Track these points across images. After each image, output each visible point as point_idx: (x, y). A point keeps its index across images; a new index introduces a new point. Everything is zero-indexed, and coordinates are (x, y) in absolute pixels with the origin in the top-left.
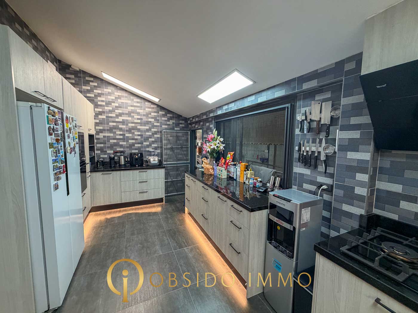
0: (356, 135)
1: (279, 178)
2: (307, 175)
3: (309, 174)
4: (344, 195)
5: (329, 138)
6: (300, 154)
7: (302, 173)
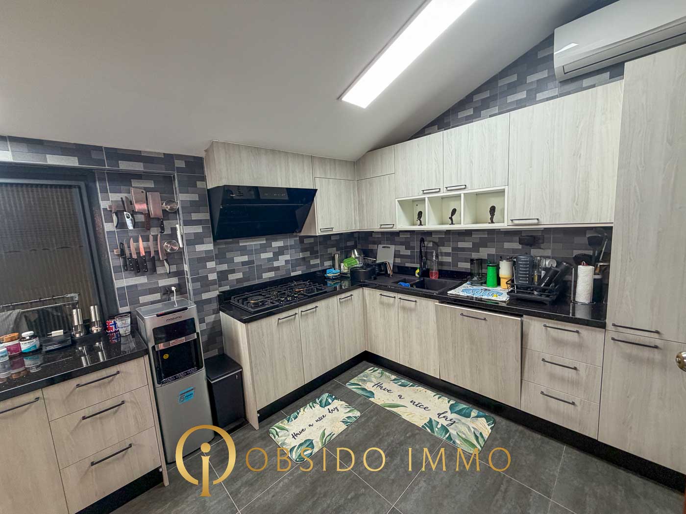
0: (199, 229)
1: (96, 306)
2: (142, 285)
3: (146, 281)
4: (202, 286)
5: (164, 233)
6: (125, 258)
7: (134, 284)
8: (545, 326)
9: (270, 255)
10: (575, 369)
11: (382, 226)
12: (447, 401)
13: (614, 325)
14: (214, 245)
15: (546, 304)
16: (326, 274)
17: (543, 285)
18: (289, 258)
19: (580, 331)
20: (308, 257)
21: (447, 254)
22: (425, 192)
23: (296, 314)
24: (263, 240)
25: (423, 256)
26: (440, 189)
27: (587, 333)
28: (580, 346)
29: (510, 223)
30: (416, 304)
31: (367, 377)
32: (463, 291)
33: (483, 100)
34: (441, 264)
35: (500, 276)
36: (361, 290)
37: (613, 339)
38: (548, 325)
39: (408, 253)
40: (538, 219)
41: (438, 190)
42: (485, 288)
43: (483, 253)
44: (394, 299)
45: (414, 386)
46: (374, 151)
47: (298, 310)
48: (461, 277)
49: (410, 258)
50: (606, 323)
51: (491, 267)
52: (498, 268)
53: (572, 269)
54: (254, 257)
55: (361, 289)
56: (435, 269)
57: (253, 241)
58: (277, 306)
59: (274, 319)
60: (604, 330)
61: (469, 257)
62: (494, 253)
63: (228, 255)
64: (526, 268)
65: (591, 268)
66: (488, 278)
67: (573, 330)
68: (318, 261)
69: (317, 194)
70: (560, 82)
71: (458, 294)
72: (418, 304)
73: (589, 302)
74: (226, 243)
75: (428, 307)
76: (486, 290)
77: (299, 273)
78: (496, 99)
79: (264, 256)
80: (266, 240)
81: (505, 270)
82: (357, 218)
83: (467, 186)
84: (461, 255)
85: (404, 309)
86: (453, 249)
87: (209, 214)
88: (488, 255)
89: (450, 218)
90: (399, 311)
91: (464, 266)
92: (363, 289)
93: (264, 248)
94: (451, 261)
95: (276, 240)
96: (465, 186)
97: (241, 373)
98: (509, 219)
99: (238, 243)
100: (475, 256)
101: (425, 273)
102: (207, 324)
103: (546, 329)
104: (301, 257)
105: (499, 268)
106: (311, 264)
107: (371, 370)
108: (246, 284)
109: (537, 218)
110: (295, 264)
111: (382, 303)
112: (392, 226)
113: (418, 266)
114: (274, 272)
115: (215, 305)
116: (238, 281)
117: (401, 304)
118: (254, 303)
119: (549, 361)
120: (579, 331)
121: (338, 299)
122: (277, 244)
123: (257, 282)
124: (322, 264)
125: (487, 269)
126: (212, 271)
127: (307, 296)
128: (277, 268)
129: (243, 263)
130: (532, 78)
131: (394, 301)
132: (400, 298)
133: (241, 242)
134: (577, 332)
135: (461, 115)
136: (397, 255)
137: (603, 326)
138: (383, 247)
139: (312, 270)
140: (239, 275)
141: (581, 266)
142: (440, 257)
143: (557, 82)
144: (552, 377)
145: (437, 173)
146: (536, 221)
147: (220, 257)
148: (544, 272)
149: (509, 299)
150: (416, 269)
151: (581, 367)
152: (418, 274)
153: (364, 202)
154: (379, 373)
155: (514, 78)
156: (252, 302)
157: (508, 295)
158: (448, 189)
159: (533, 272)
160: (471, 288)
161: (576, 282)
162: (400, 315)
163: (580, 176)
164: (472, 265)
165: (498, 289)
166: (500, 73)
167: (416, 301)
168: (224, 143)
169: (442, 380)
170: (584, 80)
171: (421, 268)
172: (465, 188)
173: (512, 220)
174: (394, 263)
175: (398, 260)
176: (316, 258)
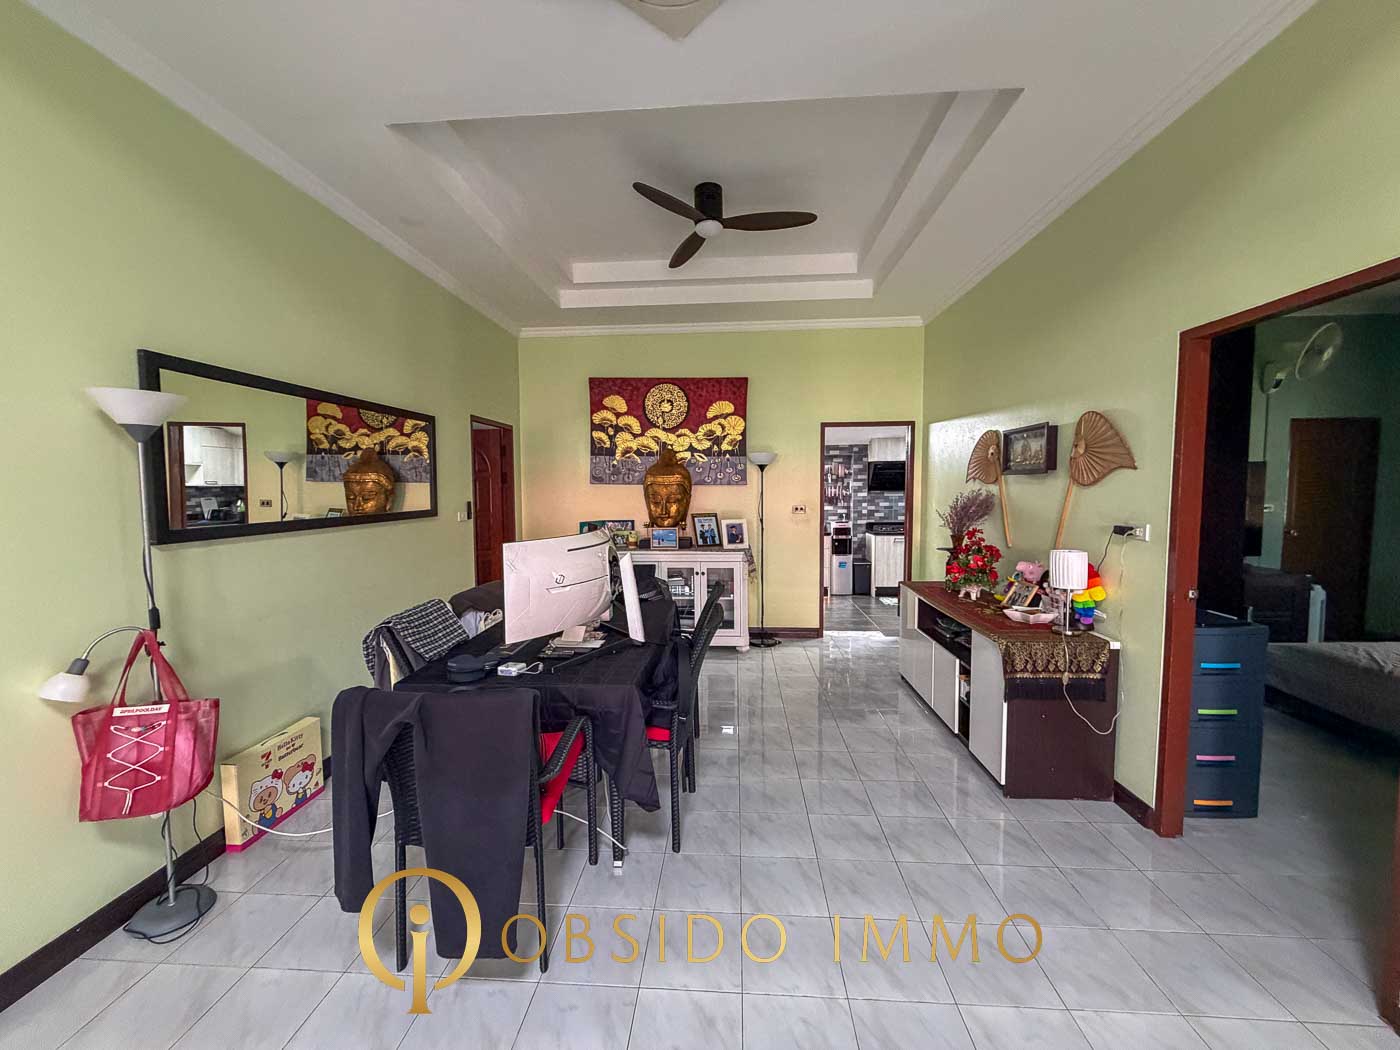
4: (859, 516)
5: (844, 485)
14: (869, 494)
63: (876, 501)
74: (876, 493)
87: (868, 476)
115: (864, 528)
116: (880, 517)
123: (893, 521)
126: (865, 508)
129: (885, 507)
140: (882, 515)
147: (871, 502)
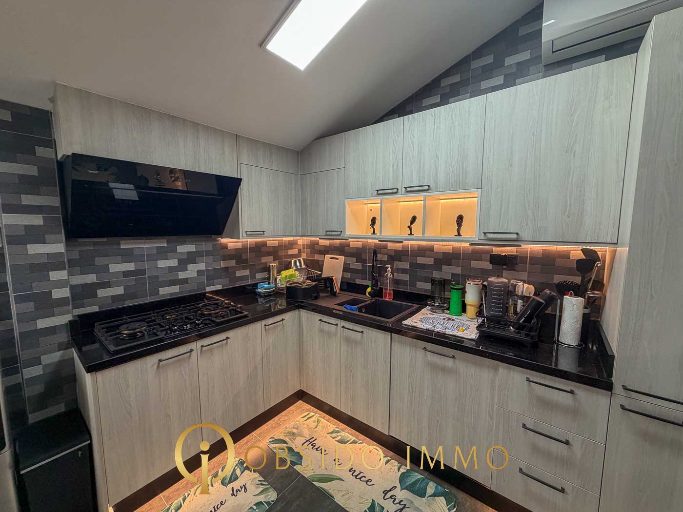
0: (36, 220)
8: (528, 380)
9: (174, 263)
10: (567, 443)
11: (328, 233)
12: (396, 468)
13: (625, 388)
14: (67, 246)
15: (526, 347)
16: (257, 289)
17: (522, 321)
18: (204, 268)
19: (576, 391)
20: (233, 267)
21: (404, 271)
22: (380, 192)
23: (192, 350)
24: (163, 242)
25: (377, 272)
26: (398, 189)
27: (587, 396)
28: (575, 412)
29: (482, 237)
30: (362, 336)
31: (297, 429)
32: (421, 320)
33: (452, 85)
34: (396, 282)
35: (466, 302)
36: (297, 312)
37: (622, 407)
38: (531, 379)
39: (359, 266)
40: (517, 234)
41: (396, 190)
42: (448, 316)
43: (447, 272)
44: (336, 326)
45: (356, 443)
46: (322, 139)
47: (196, 346)
48: (420, 300)
49: (361, 273)
50: (612, 383)
51: (455, 291)
52: (464, 292)
53: (558, 300)
54: (146, 265)
55: (298, 310)
56: (389, 289)
57: (145, 243)
58: (162, 340)
59: (151, 361)
60: (610, 393)
61: (431, 276)
62: (460, 273)
63: (99, 261)
64: (501, 295)
65: (580, 299)
66: (452, 303)
67: (567, 390)
68: (247, 272)
69: (243, 185)
70: (545, 66)
71: (415, 325)
72: (365, 335)
73: (577, 344)
74: (95, 244)
75: (378, 339)
76: (449, 319)
77: (220, 287)
78: (468, 85)
79: (162, 264)
80: (168, 243)
81: (472, 296)
82: (300, 222)
83: (431, 186)
84: (421, 273)
85: (348, 340)
86: (412, 265)
87: (58, 198)
88: (453, 275)
89: (409, 227)
90: (342, 342)
91: (424, 287)
92: (299, 311)
93: (162, 254)
94: (408, 279)
95: (183, 243)
96: (429, 186)
97: (90, 446)
98: (482, 232)
99: (119, 244)
100: (437, 275)
101: (378, 293)
102: (45, 367)
103: (529, 384)
104: (222, 266)
105: (466, 292)
106: (237, 276)
107: (305, 417)
108: (128, 303)
109: (517, 232)
110: (212, 276)
111: (321, 331)
112: (339, 233)
113: (369, 283)
114: (178, 286)
115: (64, 337)
116: (115, 298)
117: (345, 334)
118: (128, 335)
119: (531, 428)
120: (574, 390)
121: (263, 325)
122: (185, 248)
123: (149, 300)
124: (253, 277)
125: (450, 292)
126: (60, 284)
127: (215, 322)
128: (185, 281)
129: (126, 274)
130: (510, 61)
131: (336, 329)
132: (343, 327)
133: (123, 244)
134: (572, 392)
135: (426, 102)
136: (346, 268)
137: (608, 387)
138: (331, 258)
139: (238, 284)
141: (567, 297)
142: (395, 274)
143: (541, 65)
144: (535, 449)
145: (395, 169)
146: (514, 236)
148: (521, 301)
149: (479, 336)
150: (368, 287)
151: (576, 441)
152: (369, 293)
153: (309, 202)
154: (314, 421)
155: (489, 59)
156: (126, 332)
157: (477, 330)
158: (408, 189)
159: (508, 299)
160: (431, 316)
161: (560, 317)
162: (342, 350)
163: (574, 180)
164: (433, 287)
165: (464, 317)
166: (473, 52)
167: (362, 332)
168: (80, 91)
169: (391, 436)
170: (573, 64)
171: (373, 285)
172: (427, 190)
173: (485, 233)
174: (342, 277)
175: (348, 275)
176: (245, 268)
